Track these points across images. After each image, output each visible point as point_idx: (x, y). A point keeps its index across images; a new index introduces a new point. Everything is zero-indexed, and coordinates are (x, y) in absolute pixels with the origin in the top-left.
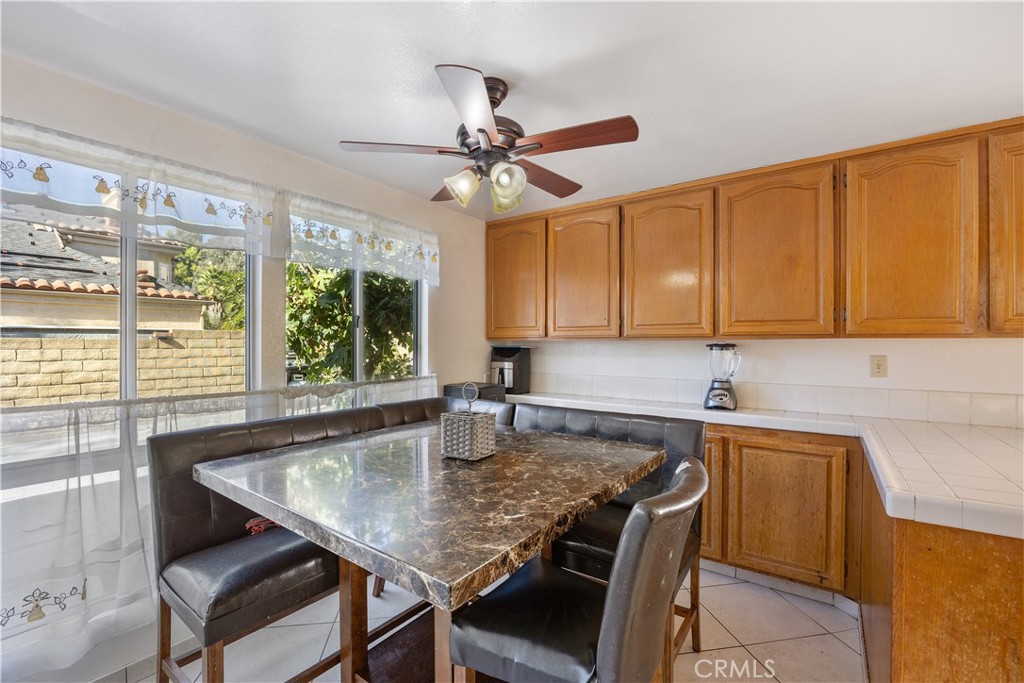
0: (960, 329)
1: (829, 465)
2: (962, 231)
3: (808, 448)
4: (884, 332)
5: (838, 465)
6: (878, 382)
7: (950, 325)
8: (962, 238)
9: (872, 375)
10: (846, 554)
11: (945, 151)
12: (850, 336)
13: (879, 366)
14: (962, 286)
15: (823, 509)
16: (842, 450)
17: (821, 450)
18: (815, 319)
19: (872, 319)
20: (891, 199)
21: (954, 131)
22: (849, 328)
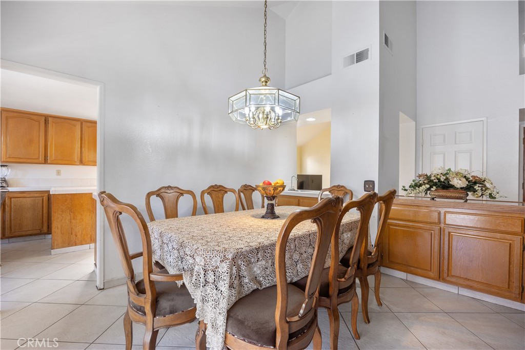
0: (76, 163)
1: (43, 199)
2: (77, 141)
3: (36, 195)
5: (45, 199)
6: (58, 177)
7: (74, 162)
10: (48, 222)
11: (74, 122)
12: (49, 164)
13: (59, 173)
14: (77, 154)
15: (41, 211)
16: (47, 194)
17: (40, 195)
18: (39, 158)
19: (55, 159)
20: (61, 130)
22: (49, 162)
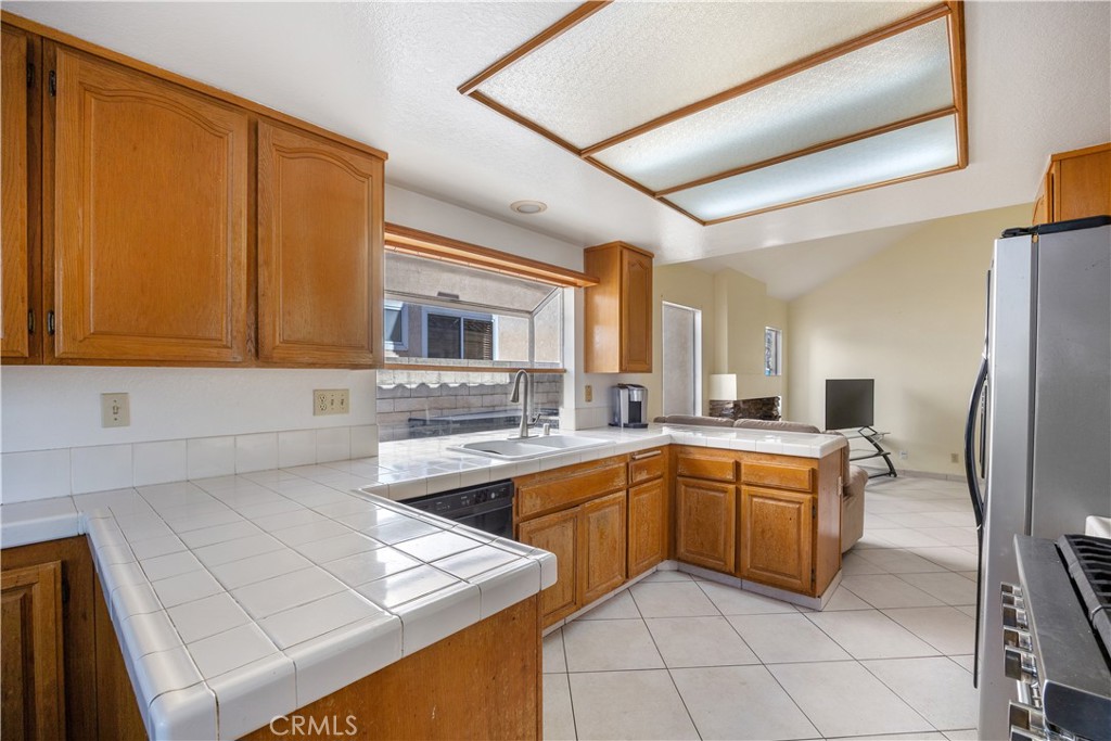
0: (227, 355)
2: (230, 228)
4: (124, 357)
6: (115, 434)
7: (216, 350)
8: (230, 236)
9: (106, 425)
12: (62, 362)
14: (230, 299)
19: (103, 333)
20: (135, 148)
21: (221, 92)
22: (62, 346)
